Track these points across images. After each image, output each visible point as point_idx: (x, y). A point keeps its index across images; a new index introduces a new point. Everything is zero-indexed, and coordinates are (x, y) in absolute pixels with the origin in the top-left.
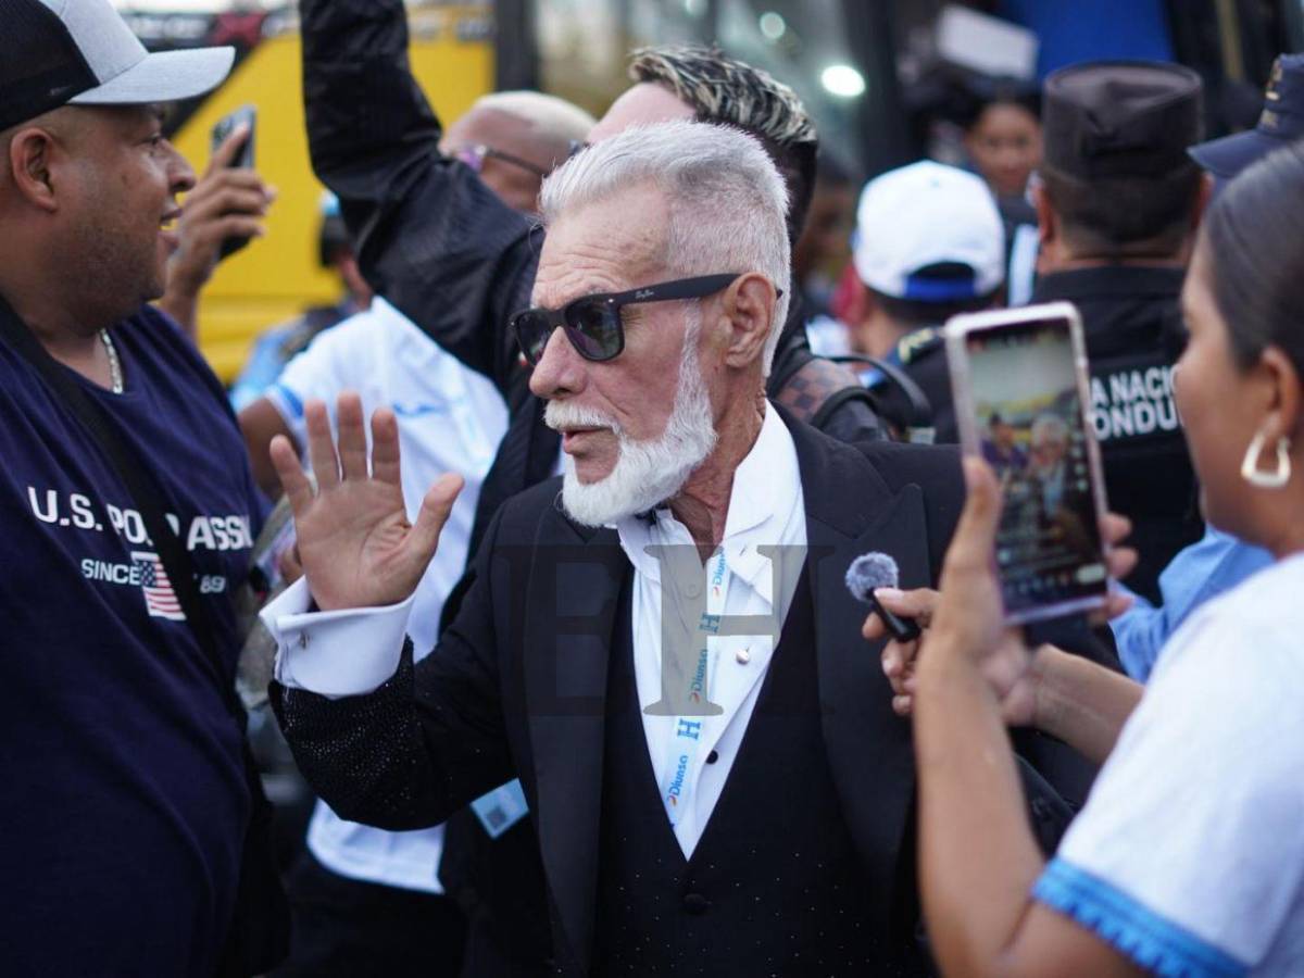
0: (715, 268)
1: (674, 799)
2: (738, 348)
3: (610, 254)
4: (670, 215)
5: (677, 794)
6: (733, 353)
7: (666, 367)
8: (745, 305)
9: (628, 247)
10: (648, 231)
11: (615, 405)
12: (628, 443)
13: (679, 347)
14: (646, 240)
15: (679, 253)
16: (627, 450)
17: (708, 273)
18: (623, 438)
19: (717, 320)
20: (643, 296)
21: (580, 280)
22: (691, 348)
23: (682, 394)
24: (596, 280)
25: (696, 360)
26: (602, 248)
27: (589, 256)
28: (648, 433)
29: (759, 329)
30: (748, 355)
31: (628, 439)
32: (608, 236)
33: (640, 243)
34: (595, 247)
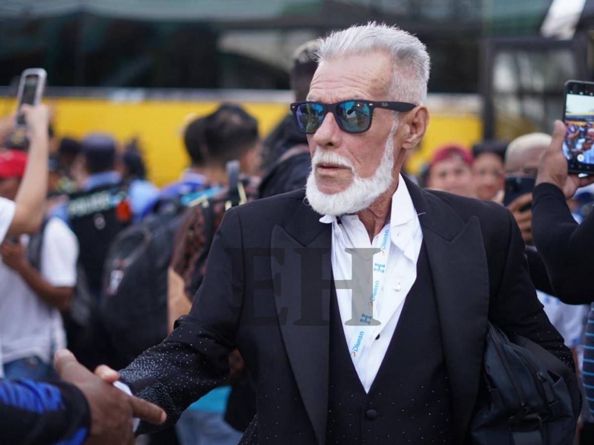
0: (407, 100)
1: (355, 353)
2: (410, 140)
3: (366, 82)
4: (392, 71)
5: (357, 351)
6: (407, 142)
7: (380, 143)
8: (416, 120)
9: (375, 81)
10: (383, 75)
11: (355, 158)
12: (358, 178)
13: (388, 134)
14: (382, 79)
15: (395, 89)
16: (357, 181)
17: (405, 102)
18: (356, 175)
19: (404, 126)
20: (385, 106)
21: (349, 91)
22: (392, 136)
23: (386, 157)
24: (359, 93)
25: (392, 142)
26: (362, 78)
27: (355, 81)
28: (367, 174)
29: (420, 133)
30: (413, 145)
31: (358, 176)
32: (365, 73)
33: (380, 80)
34: (358, 77)
